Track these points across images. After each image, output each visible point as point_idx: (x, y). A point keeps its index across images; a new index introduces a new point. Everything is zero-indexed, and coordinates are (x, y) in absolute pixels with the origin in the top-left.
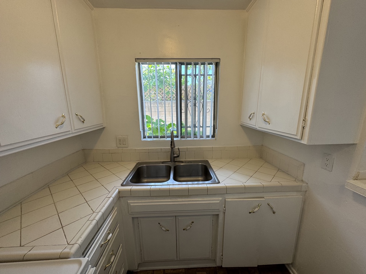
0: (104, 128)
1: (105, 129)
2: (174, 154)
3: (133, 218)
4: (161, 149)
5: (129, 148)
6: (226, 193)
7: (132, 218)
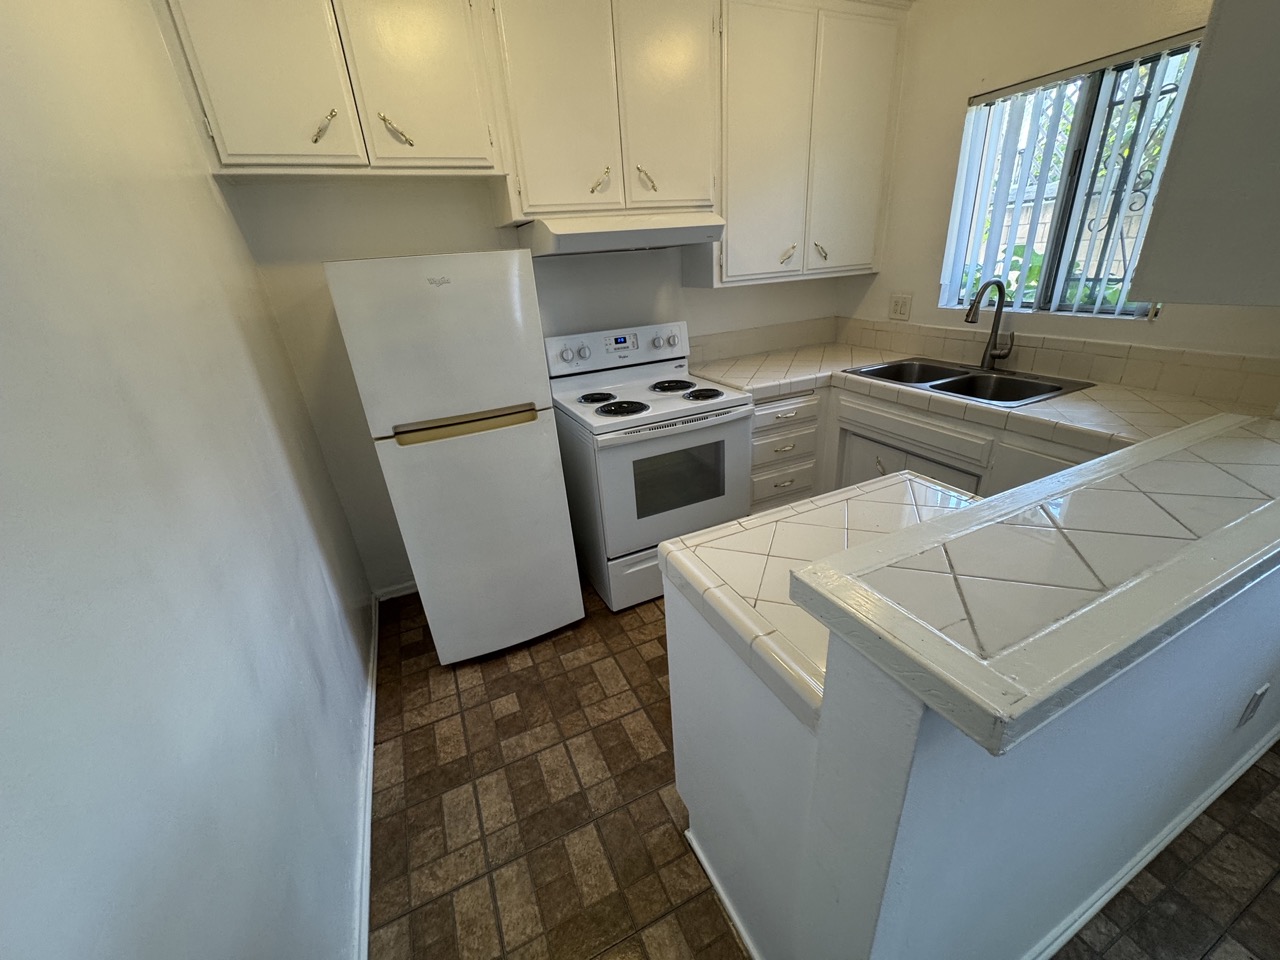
0: (875, 274)
1: (878, 276)
2: (995, 348)
3: (844, 431)
4: (975, 333)
5: (910, 323)
6: (1005, 429)
7: (842, 429)
